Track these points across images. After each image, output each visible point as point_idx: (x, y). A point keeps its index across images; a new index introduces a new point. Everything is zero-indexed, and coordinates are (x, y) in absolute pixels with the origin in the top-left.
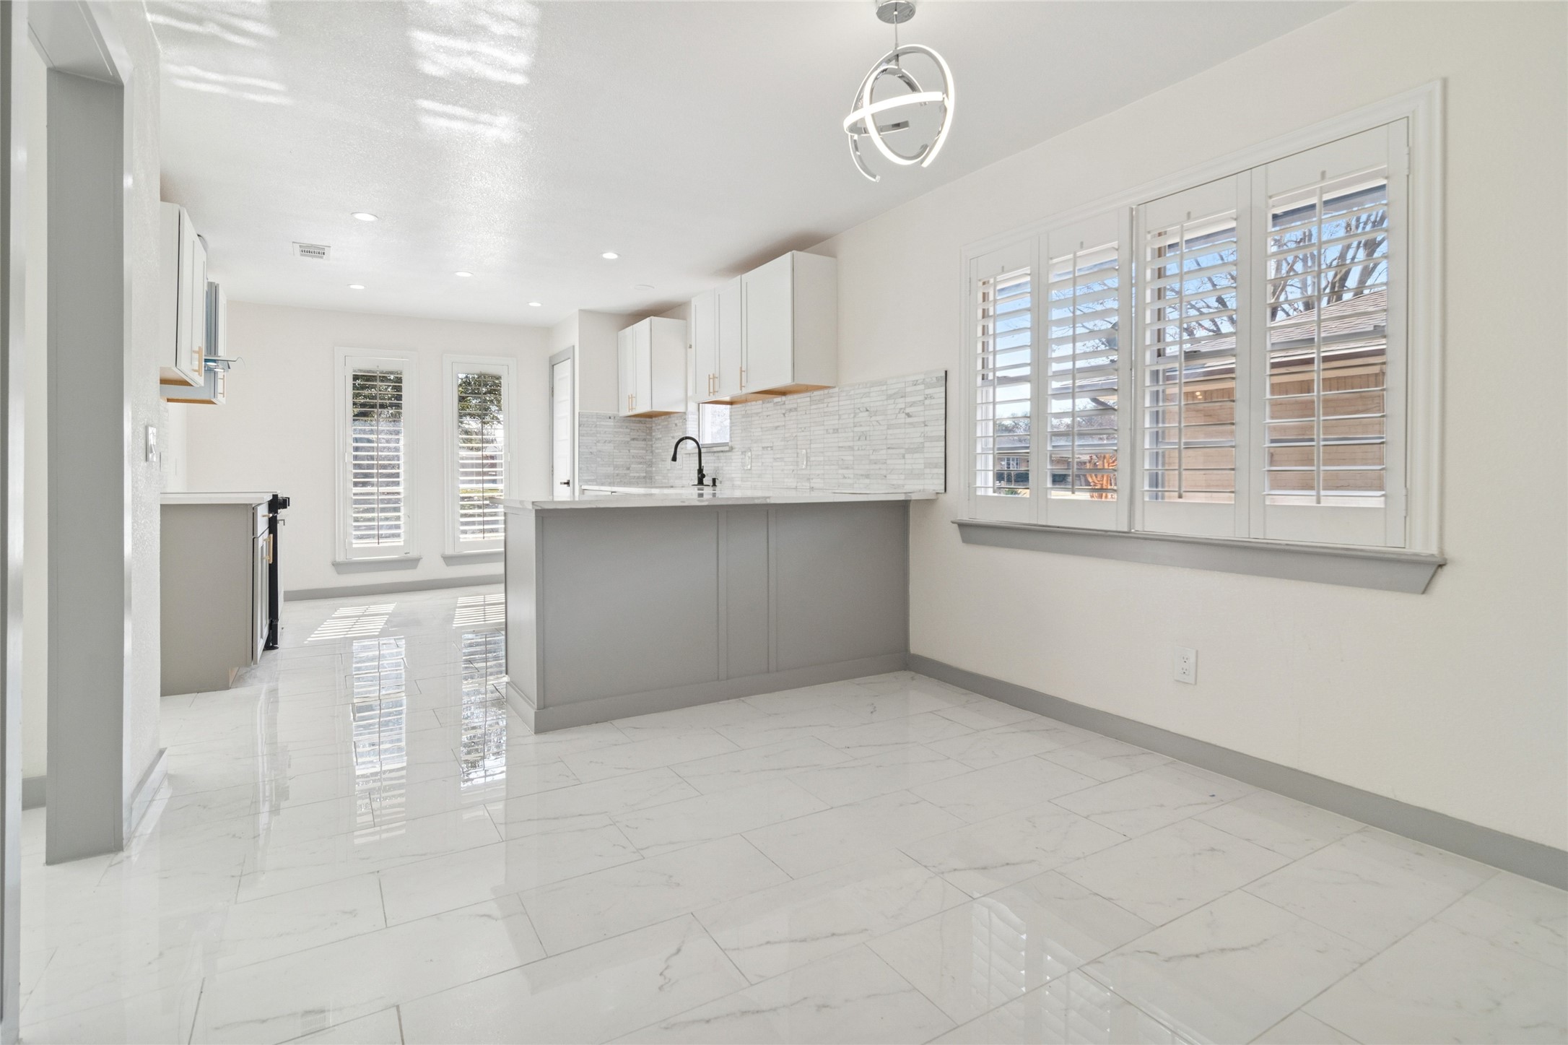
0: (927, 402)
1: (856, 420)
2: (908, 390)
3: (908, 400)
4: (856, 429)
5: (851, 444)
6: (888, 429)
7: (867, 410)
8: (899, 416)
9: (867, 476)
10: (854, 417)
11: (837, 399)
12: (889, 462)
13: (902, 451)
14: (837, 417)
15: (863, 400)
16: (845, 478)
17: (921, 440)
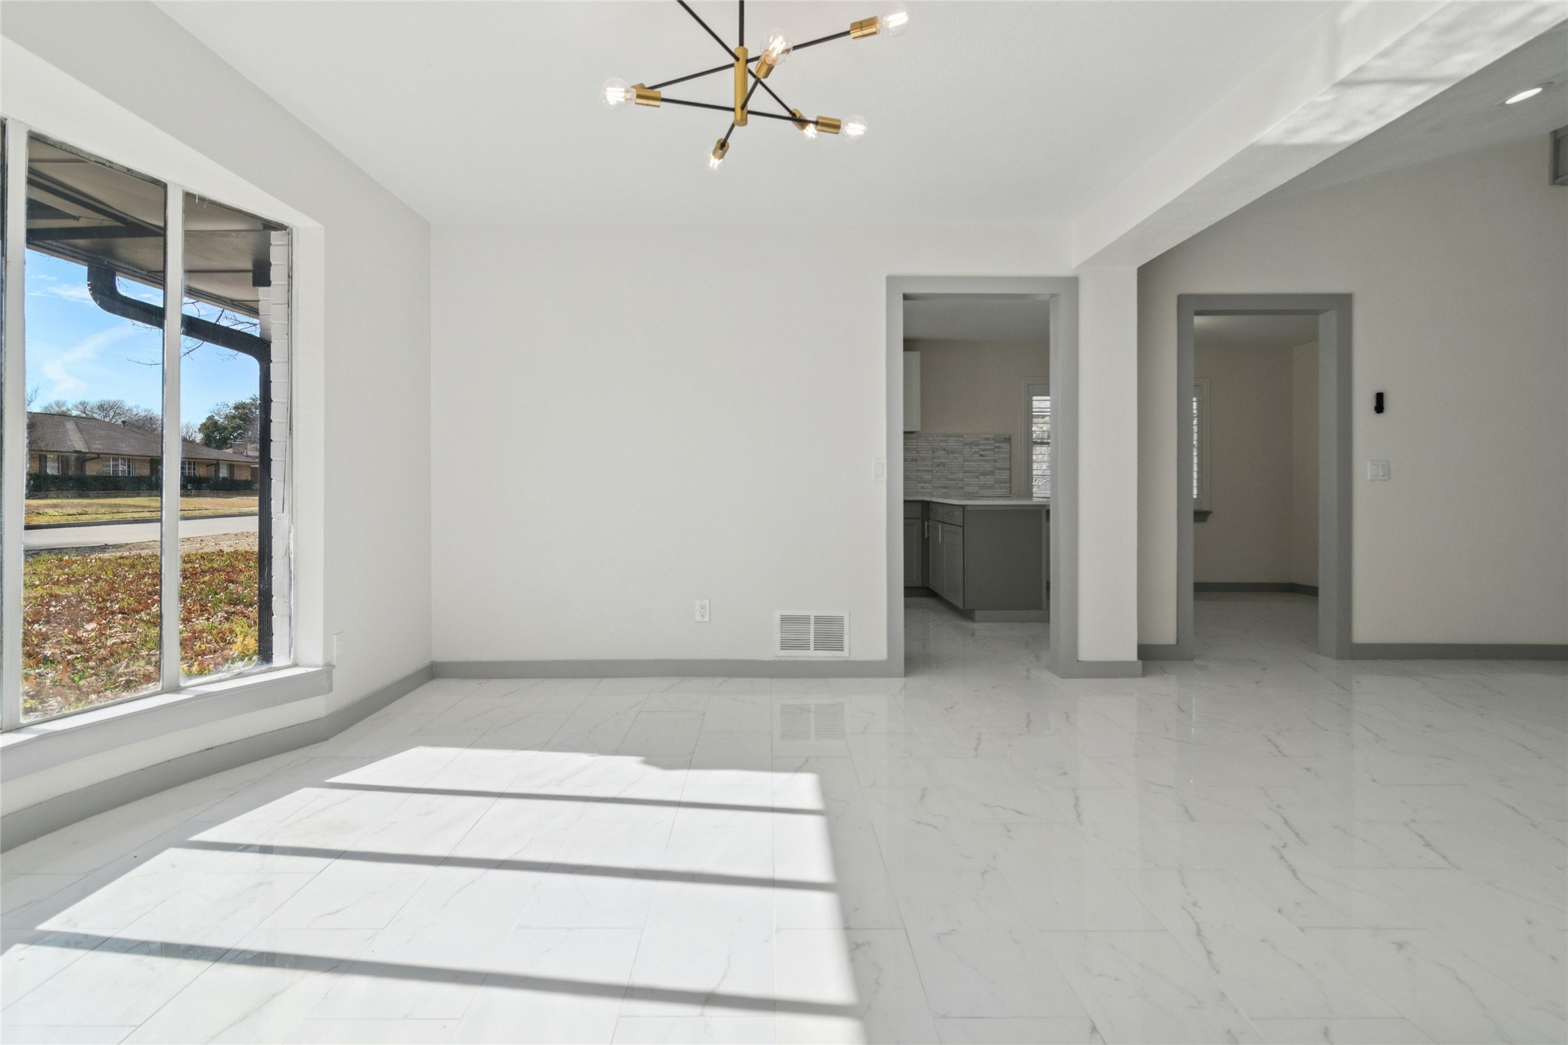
0: (996, 450)
1: (934, 455)
2: (981, 442)
3: (981, 447)
4: (934, 460)
5: (931, 469)
6: (964, 461)
7: (945, 450)
8: (975, 455)
9: (945, 488)
10: (932, 453)
11: (915, 441)
12: (965, 479)
13: (978, 474)
14: (915, 452)
15: (941, 444)
16: (923, 488)
17: (992, 469)
